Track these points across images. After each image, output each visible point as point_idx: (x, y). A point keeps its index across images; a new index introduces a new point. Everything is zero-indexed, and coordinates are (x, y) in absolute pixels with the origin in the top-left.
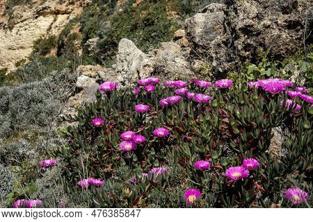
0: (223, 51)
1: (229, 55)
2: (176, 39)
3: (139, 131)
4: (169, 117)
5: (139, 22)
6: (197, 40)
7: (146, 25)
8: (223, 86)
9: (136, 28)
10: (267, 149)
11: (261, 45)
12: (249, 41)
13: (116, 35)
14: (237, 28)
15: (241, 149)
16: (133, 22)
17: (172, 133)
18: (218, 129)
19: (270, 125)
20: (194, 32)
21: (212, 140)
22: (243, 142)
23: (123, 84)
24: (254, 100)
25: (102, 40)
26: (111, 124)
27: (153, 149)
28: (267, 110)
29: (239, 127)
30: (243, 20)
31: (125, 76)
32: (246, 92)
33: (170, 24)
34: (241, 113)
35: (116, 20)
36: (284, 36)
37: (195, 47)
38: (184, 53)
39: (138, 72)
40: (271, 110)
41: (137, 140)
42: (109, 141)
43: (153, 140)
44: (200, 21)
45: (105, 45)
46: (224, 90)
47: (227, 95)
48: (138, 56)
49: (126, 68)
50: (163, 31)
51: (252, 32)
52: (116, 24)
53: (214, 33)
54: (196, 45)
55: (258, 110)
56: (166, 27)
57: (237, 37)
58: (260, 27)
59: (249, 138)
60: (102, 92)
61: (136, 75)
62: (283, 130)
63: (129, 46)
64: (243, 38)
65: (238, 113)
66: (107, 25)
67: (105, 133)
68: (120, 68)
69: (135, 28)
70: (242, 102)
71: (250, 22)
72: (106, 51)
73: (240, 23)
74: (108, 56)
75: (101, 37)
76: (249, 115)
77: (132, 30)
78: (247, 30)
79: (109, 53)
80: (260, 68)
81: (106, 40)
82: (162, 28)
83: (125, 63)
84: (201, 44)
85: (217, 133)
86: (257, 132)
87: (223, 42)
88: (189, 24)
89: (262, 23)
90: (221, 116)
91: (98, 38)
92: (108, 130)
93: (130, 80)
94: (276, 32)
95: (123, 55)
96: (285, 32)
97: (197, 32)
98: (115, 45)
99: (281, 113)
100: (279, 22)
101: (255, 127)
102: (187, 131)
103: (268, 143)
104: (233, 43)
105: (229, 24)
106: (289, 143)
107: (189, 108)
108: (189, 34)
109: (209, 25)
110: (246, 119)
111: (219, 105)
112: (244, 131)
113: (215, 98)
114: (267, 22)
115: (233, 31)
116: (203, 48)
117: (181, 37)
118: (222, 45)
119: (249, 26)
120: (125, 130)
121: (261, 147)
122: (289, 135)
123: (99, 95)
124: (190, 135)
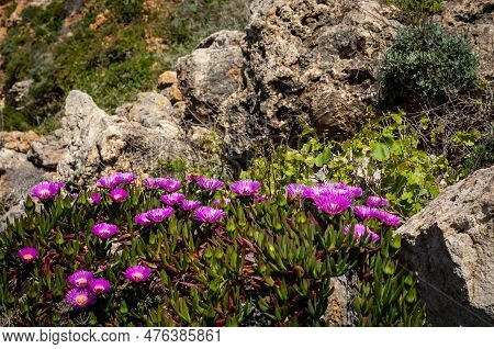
0: (242, 118)
1: (252, 126)
2: (162, 87)
3: (100, 270)
4: (152, 246)
5: (101, 55)
6: (198, 93)
7: (111, 61)
8: (245, 192)
9: (95, 66)
10: (323, 313)
11: (305, 109)
12: (285, 103)
13: (62, 76)
14: (265, 81)
15: (278, 314)
16: (90, 55)
17: (156, 275)
18: (237, 274)
19: (328, 272)
20: (193, 80)
21: (227, 295)
22: (281, 302)
23: (74, 167)
24: (299, 224)
25: (38, 85)
26: (51, 256)
27: (123, 303)
28: (321, 243)
29: (275, 275)
30: (275, 67)
31: (77, 153)
32: (283, 207)
33: (152, 60)
34: (277, 251)
35: (61, 51)
36: (343, 96)
37: (194, 105)
38: (176, 111)
39: (99, 147)
40: (329, 243)
41: (97, 287)
42: (47, 287)
43: (124, 286)
44: (202, 61)
45: (44, 92)
46: (246, 199)
47: (251, 209)
48: (98, 121)
49: (77, 139)
50: (140, 70)
51: (290, 87)
52: (62, 58)
53: (226, 82)
54: (195, 102)
55: (307, 244)
56: (145, 65)
57: (265, 97)
58: (303, 80)
59: (292, 295)
60: (36, 200)
61: (95, 154)
62: (349, 278)
63: (83, 104)
64: (275, 97)
65: (272, 249)
66: (47, 61)
67: (42, 274)
68: (68, 141)
69: (93, 65)
70: (279, 227)
71: (287, 71)
72: (44, 102)
73: (270, 73)
74: (48, 110)
75: (37, 80)
76: (291, 255)
77: (88, 68)
78: (281, 85)
79: (50, 106)
80: (305, 156)
81: (45, 85)
82: (139, 66)
83: (77, 132)
84: (203, 99)
85: (235, 281)
86: (306, 285)
87: (242, 104)
88: (184, 67)
89: (307, 73)
90: (243, 249)
91: (31, 81)
92: (45, 268)
93: (84, 161)
94: (329, 89)
95: (73, 119)
96: (345, 88)
97: (197, 79)
98: (60, 94)
99: (345, 249)
100: (335, 72)
101: (301, 275)
102: (182, 272)
103: (324, 304)
104: (258, 105)
105: (251, 73)
106: (361, 301)
107: (186, 231)
108: (183, 83)
109: (218, 69)
110: (285, 261)
111: (239, 229)
112: (283, 281)
113: (231, 213)
114: (314, 71)
115: (259, 85)
116: (207, 107)
117: (170, 85)
118: (241, 109)
119: (285, 78)
120: (76, 266)
121: (313, 311)
122: (359, 285)
123: (30, 205)
124: (188, 279)
